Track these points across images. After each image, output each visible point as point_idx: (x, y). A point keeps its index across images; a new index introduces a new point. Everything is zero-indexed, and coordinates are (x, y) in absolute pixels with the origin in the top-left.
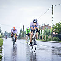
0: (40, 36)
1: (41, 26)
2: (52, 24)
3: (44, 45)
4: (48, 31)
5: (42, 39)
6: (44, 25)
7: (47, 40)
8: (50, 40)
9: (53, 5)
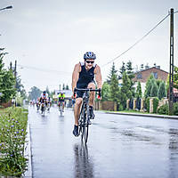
0: (135, 99)
1: (139, 70)
2: (172, 65)
3: (147, 127)
4: (158, 84)
5: (139, 109)
6: (147, 67)
7: (154, 112)
8: (164, 111)
9: (172, 10)
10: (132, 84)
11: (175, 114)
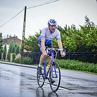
0: (3, 54)
1: (6, 38)
2: (24, 37)
4: (16, 46)
5: (5, 59)
6: (10, 36)
7: (13, 62)
8: (18, 61)
9: (26, 7)
10: (2, 45)
11: (24, 64)
